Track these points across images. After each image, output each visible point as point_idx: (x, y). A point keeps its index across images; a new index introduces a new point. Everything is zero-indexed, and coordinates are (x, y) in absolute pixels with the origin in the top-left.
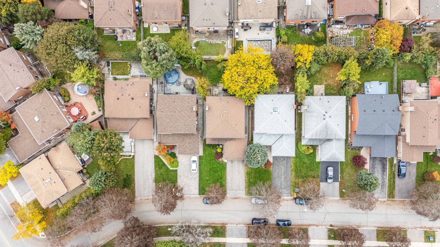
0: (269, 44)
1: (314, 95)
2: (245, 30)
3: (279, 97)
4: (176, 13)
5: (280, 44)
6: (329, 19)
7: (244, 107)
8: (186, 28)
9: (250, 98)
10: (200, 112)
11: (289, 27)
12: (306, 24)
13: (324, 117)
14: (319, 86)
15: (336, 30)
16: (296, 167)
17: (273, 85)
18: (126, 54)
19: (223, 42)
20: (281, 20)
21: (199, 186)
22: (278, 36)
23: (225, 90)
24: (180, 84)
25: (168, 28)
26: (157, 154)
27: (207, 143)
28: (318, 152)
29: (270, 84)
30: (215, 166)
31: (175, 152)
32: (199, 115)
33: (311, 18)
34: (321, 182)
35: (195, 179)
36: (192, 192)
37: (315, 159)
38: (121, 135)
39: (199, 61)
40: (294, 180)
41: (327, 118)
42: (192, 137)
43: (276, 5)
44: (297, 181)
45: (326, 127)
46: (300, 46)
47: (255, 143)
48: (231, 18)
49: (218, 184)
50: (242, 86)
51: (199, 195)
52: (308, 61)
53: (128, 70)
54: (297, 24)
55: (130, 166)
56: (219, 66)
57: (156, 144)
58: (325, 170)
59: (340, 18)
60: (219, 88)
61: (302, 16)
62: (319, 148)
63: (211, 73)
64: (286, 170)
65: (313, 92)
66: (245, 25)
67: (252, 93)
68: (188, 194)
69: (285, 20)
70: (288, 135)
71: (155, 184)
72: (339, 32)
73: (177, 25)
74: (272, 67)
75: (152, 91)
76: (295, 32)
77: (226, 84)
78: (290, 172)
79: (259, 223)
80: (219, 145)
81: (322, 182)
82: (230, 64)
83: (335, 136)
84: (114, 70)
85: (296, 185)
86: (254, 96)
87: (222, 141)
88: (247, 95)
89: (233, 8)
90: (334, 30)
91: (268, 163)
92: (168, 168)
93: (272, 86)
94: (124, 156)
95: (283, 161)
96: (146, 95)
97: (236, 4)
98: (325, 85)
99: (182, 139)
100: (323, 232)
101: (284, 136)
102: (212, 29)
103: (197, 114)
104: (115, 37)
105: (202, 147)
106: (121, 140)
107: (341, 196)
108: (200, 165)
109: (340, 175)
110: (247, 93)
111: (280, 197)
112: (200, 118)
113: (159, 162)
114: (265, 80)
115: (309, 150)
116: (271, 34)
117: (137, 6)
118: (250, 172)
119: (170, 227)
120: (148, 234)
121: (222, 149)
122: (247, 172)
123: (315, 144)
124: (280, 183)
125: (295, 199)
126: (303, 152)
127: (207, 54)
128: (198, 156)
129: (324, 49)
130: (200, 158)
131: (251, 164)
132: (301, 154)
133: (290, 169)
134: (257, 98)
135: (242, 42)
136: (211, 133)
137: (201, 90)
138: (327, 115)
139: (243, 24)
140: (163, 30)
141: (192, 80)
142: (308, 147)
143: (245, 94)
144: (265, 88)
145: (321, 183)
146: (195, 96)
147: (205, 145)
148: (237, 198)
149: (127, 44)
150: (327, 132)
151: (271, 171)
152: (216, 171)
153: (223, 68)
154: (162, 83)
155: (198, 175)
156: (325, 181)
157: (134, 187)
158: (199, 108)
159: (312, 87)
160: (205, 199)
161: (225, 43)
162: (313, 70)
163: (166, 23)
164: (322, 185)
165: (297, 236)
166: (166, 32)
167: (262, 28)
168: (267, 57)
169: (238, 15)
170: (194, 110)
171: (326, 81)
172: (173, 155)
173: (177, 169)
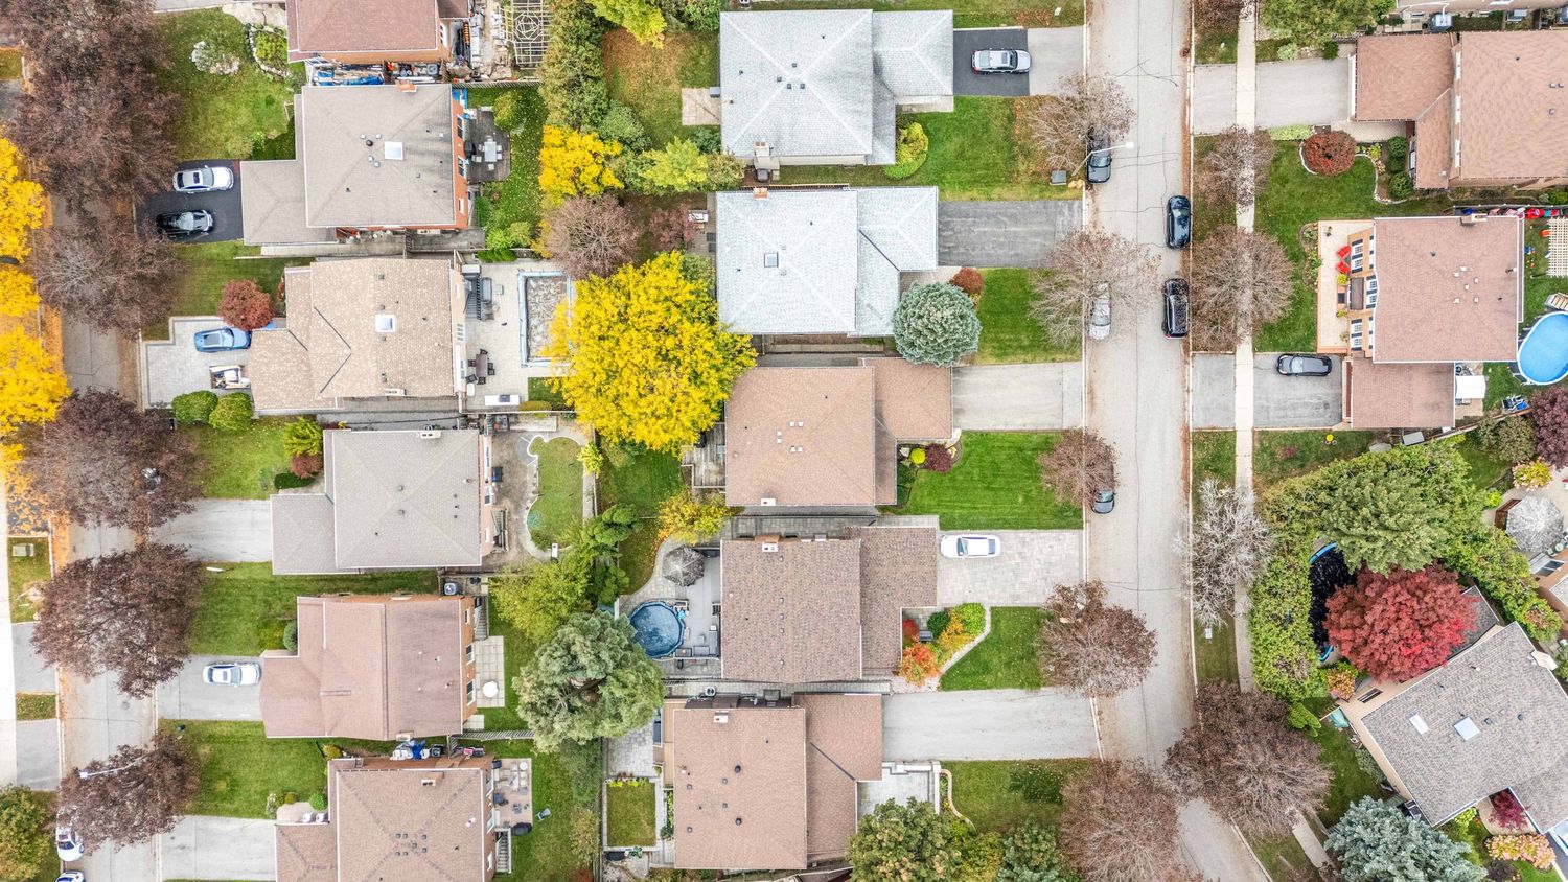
0: (539, 288)
1: (716, 123)
2: (491, 370)
3: (727, 249)
4: (434, 615)
5: (538, 248)
6: (450, 76)
7: (762, 371)
8: (485, 579)
9: (731, 351)
10: (781, 526)
11: (480, 217)
12: (469, 157)
13: (796, 86)
14: (685, 109)
15: (487, 52)
16: (974, 182)
17: (685, 269)
18: (580, 794)
19: (534, 449)
20: (454, 245)
21: (1047, 527)
22: (512, 254)
23: (705, 438)
24: (683, 601)
25: (486, 642)
26: (935, 682)
27: (892, 500)
28: (920, 105)
29: (682, 282)
30: (976, 472)
31: (928, 615)
32: (792, 531)
33: (447, 140)
34: (1028, 94)
35: (1024, 543)
36: (1072, 552)
37: (944, 114)
38: (871, 810)
39: (601, 532)
40: (1021, 191)
41: (798, 76)
42: (873, 555)
43: (403, 262)
44: (1024, 179)
45: (829, 79)
46: (546, 179)
47: (891, 328)
48: (451, 423)
49: (1042, 459)
50: (690, 380)
51: (1081, 527)
52: (599, 147)
53: (635, 784)
54: (470, 189)
55: (981, 777)
56: (619, 460)
57: (900, 683)
58: (983, 82)
59: (446, 40)
60: (695, 460)
61: (440, 172)
62: (904, 102)
63: (642, 489)
64: (988, 218)
65: (706, 127)
66: (473, 370)
67: (712, 343)
68: (1080, 569)
69: (456, 232)
70: (860, 214)
71: (1043, 689)
72: (497, 42)
73: (477, 610)
74: (621, 276)
75: (709, 701)
76: (496, 196)
77: (681, 434)
78: (994, 204)
79: (1180, 309)
80: (901, 459)
81: (1027, 89)
82: (610, 424)
83: (864, 46)
84: (636, 835)
85: (1041, 180)
86: (724, 337)
87: (885, 448)
88: (719, 358)
89: (416, 416)
90: (489, 60)
91: (964, 282)
92: (986, 641)
93: (688, 272)
94: (943, 799)
95: (952, 229)
96: (724, 719)
97: (400, 405)
98: (683, 86)
99: (879, 591)
100: (1208, 81)
101: (865, 228)
102: (489, 489)
103: (788, 537)
104: (521, 831)
105: (907, 518)
106: (887, 809)
107: (1079, 21)
108: (973, 526)
109: (1003, 27)
110: (713, 362)
111: (1085, 239)
112: (805, 526)
113: (964, 675)
114: (666, 299)
115: (913, 136)
116: (506, 281)
117: (411, 755)
118: (994, 347)
119: (1199, 631)
120: (1228, 713)
121: (914, 447)
122: (999, 356)
123: (892, 117)
124: (1032, 240)
125: (1090, 183)
126: (921, 161)
127: (576, 502)
128: (939, 533)
129: (555, 91)
130: (947, 525)
131: (967, 344)
132: (931, 166)
133: (984, 204)
134: (731, 325)
135: (532, 381)
136: (860, 488)
137: (706, 521)
138: (789, 76)
139: (469, 380)
140: (493, 660)
141: (668, 555)
142: (902, 141)
143: (718, 370)
144: (693, 297)
145: (1032, 93)
146: (724, 546)
147: (900, 508)
148: (1091, 392)
149: (544, 788)
150: (849, 75)
151: (989, 272)
152: (996, 466)
153: (627, 447)
154: (681, 665)
155: (1009, 534)
156: (1024, 76)
157: (1057, 761)
158: (767, 531)
159: (690, 133)
160: (1099, 506)
161: (539, 440)
162: (630, 130)
163: (469, 650)
164: (1036, 87)
165: (1225, 174)
166: (501, 650)
167: (484, 311)
168: (585, 292)
169: (438, 398)
170: (776, 550)
171: (668, 83)
172: (940, 622)
173: (987, 609)
